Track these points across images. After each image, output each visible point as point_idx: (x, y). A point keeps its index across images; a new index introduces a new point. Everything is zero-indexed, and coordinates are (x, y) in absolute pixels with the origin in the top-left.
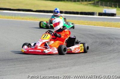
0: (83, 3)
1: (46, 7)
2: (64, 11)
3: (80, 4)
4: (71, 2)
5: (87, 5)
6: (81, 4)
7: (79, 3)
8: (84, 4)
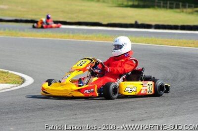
0: (185, 10)
1: (124, 17)
2: (153, 23)
3: (180, 12)
4: (165, 9)
5: (192, 13)
6: (183, 12)
7: (178, 10)
8: (186, 12)
